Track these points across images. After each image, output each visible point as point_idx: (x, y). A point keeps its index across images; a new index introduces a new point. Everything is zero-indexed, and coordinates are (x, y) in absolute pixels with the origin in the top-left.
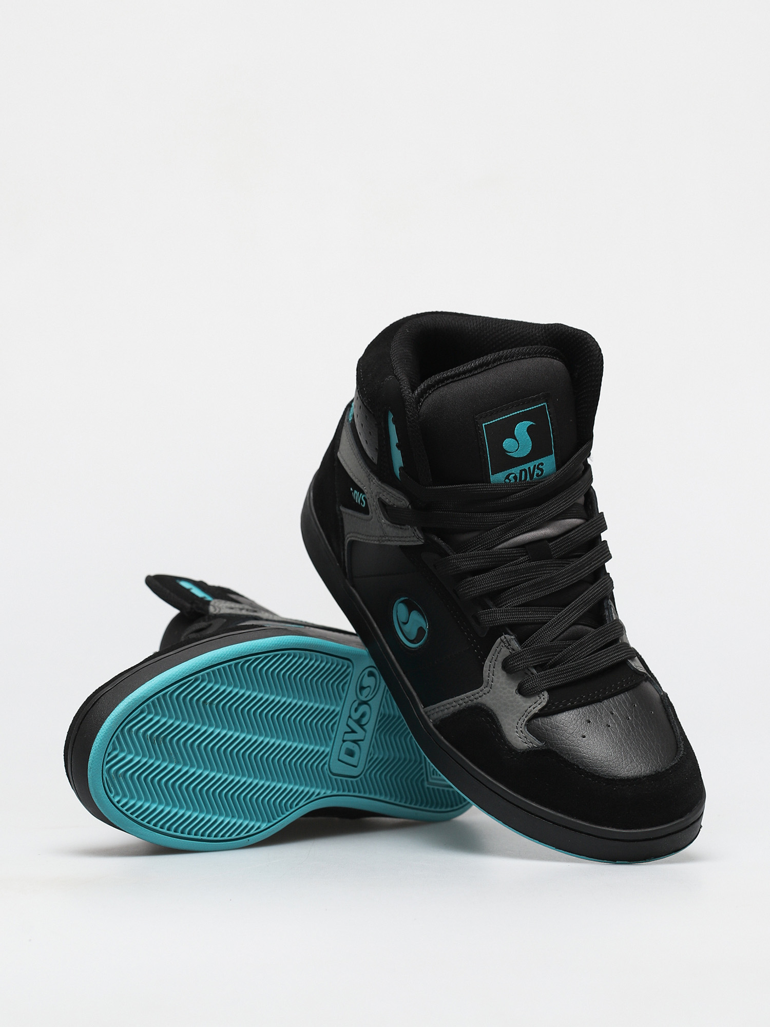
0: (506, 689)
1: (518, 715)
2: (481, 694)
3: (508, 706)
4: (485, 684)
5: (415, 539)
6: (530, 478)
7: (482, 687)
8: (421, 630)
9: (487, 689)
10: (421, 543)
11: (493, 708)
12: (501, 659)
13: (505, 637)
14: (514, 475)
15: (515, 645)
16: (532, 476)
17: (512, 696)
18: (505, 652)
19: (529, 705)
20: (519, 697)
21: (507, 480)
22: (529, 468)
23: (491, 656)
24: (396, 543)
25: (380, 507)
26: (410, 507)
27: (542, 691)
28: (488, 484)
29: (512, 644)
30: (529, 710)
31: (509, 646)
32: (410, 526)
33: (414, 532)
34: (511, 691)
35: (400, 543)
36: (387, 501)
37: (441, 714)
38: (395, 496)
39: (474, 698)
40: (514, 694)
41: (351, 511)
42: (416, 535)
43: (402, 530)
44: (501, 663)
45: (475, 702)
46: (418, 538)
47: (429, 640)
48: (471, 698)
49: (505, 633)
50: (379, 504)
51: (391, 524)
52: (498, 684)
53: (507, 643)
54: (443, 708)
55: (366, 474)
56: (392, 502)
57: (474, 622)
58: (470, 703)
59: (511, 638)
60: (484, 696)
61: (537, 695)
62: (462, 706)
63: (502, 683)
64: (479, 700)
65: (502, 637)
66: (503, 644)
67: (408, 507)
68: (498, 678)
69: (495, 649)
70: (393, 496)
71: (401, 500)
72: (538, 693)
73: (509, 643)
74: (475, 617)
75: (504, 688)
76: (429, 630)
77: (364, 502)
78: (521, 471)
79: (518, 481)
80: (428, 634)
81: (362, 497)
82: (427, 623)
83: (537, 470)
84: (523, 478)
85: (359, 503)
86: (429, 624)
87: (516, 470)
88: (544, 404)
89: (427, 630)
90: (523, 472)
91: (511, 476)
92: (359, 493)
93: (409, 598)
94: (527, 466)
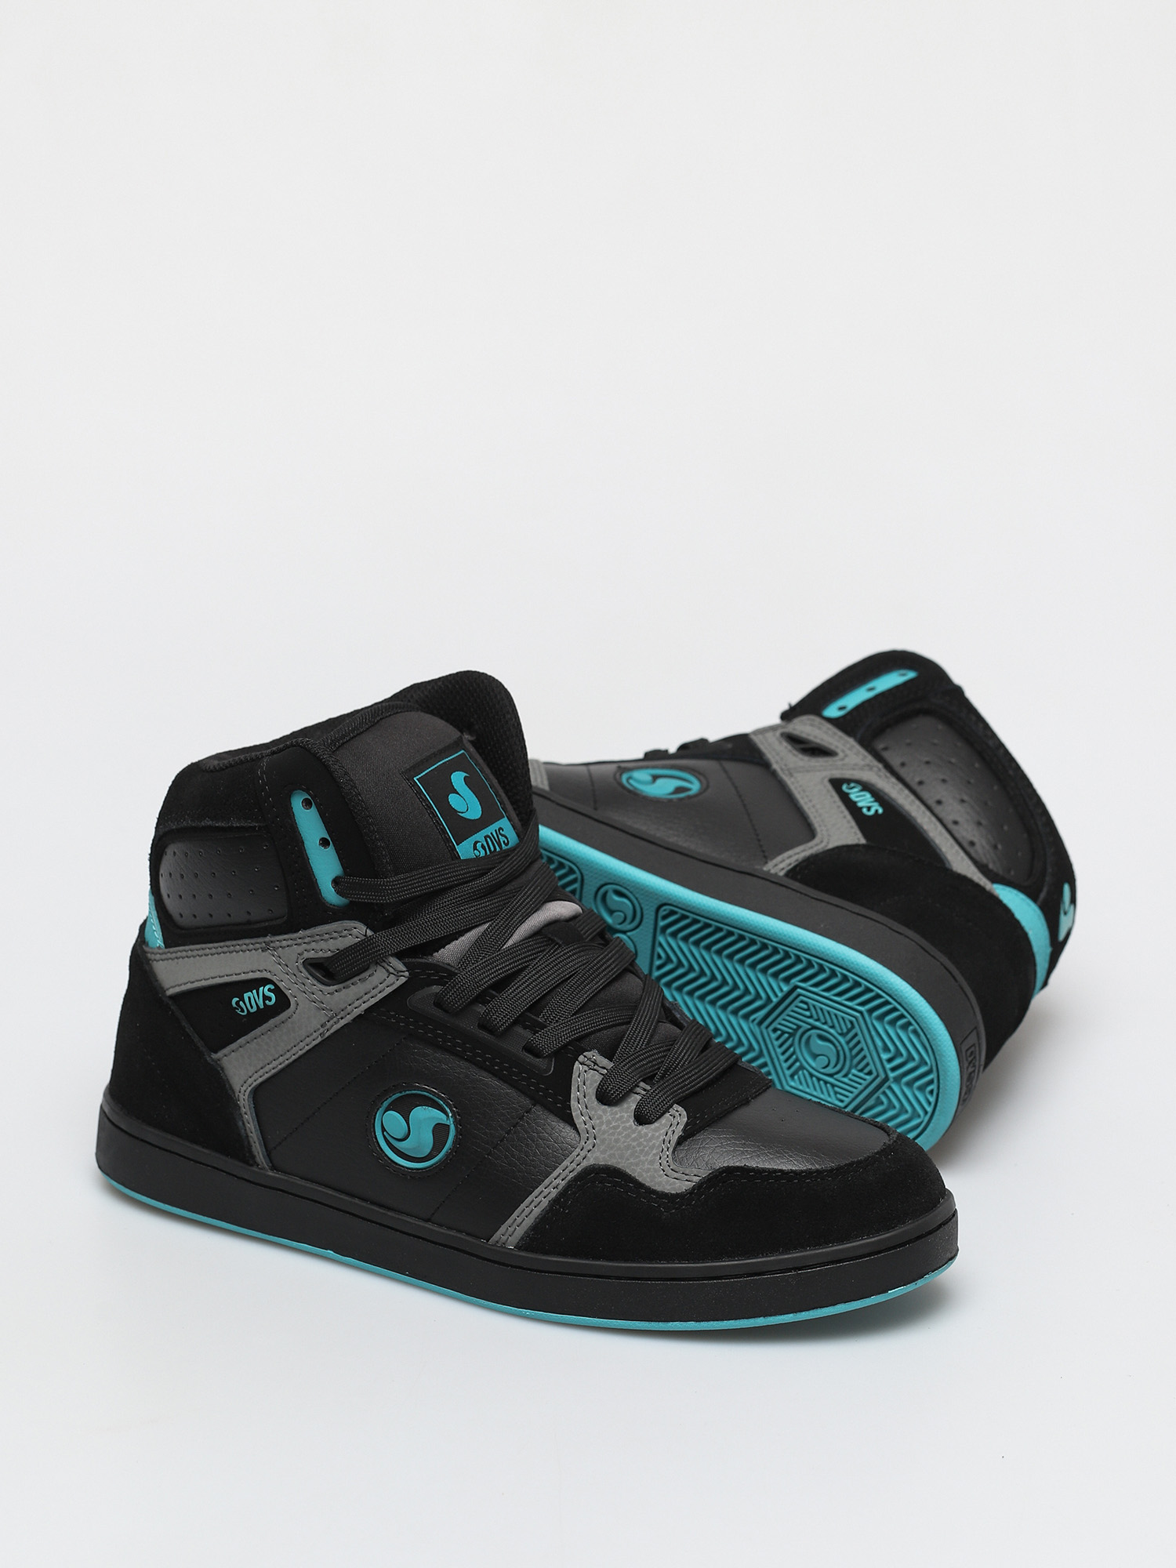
0: (619, 1126)
1: (655, 1151)
2: (583, 1154)
3: (634, 1147)
4: (584, 1136)
5: (390, 979)
6: (499, 847)
7: (581, 1144)
8: (440, 1131)
9: (591, 1140)
10: (403, 980)
11: (612, 1162)
12: (591, 1091)
13: (585, 1056)
14: (481, 843)
15: (605, 1062)
16: (500, 845)
17: (634, 1132)
18: (594, 1078)
19: (663, 1131)
20: (644, 1129)
21: (476, 852)
22: (492, 834)
23: (574, 1094)
24: (357, 1012)
25: (310, 974)
26: (369, 933)
27: (671, 1106)
28: (457, 858)
29: (598, 1062)
30: (667, 1139)
31: (596, 1067)
32: (377, 963)
33: (387, 971)
34: (628, 1125)
35: (365, 1006)
36: (321, 954)
37: (529, 1222)
38: (335, 935)
39: (574, 1165)
40: (634, 1127)
41: (241, 1041)
42: (391, 970)
43: (364, 981)
44: (594, 1097)
45: (579, 1169)
46: (398, 974)
47: (461, 1135)
48: (570, 1168)
49: (582, 1051)
50: (308, 970)
51: (341, 986)
52: (604, 1127)
53: (592, 1064)
54: (527, 1210)
55: (260, 950)
56: (331, 949)
57: (529, 1058)
58: (572, 1175)
59: (594, 1055)
60: (589, 1155)
61: (667, 1115)
62: (560, 1187)
63: (609, 1122)
64: (585, 1164)
65: (581, 1058)
66: (586, 1068)
67: (366, 935)
68: (600, 1117)
69: (576, 1080)
70: (332, 936)
71: (350, 933)
72: (667, 1111)
73: (595, 1063)
74: (529, 1049)
75: (615, 1128)
76: (455, 1119)
77: (272, 995)
78: (486, 837)
79: (488, 853)
80: (456, 1128)
81: (265, 990)
82: (448, 1110)
83: (500, 837)
84: (492, 849)
85: (262, 1007)
86: (451, 1111)
87: (480, 836)
88: (462, 751)
89: (451, 1122)
90: (488, 839)
91: (479, 845)
92: (254, 991)
93: (401, 1092)
94: (487, 831)
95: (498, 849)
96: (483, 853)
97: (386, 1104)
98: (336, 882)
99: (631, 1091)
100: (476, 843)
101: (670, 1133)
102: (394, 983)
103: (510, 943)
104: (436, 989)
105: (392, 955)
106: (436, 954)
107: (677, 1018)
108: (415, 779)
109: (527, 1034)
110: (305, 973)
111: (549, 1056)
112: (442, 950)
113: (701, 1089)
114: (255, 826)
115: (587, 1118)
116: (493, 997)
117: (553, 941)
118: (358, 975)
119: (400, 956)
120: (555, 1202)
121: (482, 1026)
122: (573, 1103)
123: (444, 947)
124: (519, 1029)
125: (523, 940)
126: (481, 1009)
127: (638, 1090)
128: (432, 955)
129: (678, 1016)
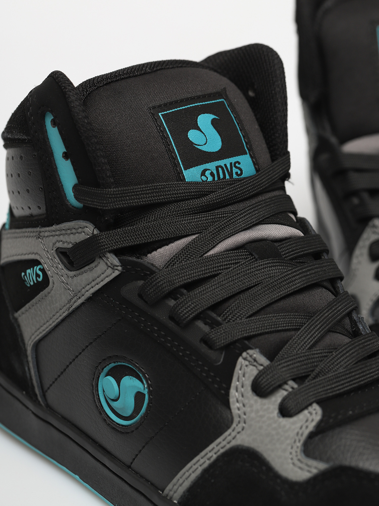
0: (265, 416)
1: (288, 442)
2: (233, 434)
4: (236, 419)
5: (109, 271)
6: (229, 175)
7: (234, 425)
8: (139, 397)
9: (242, 424)
10: (117, 273)
12: (248, 383)
13: (248, 354)
14: (210, 171)
15: (263, 360)
16: (231, 174)
18: (252, 372)
19: (299, 425)
20: (284, 421)
21: (204, 178)
22: (225, 165)
23: (235, 383)
24: (88, 294)
25: (61, 261)
26: (96, 232)
27: (310, 404)
28: (182, 181)
29: (257, 359)
30: (300, 432)
31: (255, 363)
32: (100, 257)
33: (107, 264)
34: (271, 416)
35: (93, 291)
36: (66, 245)
37: (187, 484)
38: (74, 231)
39: (224, 443)
40: (276, 418)
41: (27, 306)
42: (109, 264)
43: (91, 270)
44: (249, 388)
45: (228, 446)
46: (113, 267)
47: (151, 403)
48: (222, 445)
49: (246, 348)
50: (59, 257)
51: (78, 272)
52: (253, 415)
53: (253, 361)
54: (187, 474)
55: (35, 238)
56: (72, 242)
57: (204, 349)
58: (222, 451)
59: (255, 354)
60: (238, 436)
61: (306, 412)
62: (212, 459)
63: (257, 411)
64: (233, 443)
65: (244, 354)
66: (247, 363)
67: (93, 233)
68: (251, 406)
69: (238, 372)
70: (72, 232)
71: (83, 230)
72: (306, 408)
73: (255, 360)
74: (206, 341)
75: (262, 417)
76: (149, 389)
77: (40, 273)
78: (217, 168)
79: (216, 179)
80: (149, 397)
81: (37, 268)
82: (145, 382)
83: (234, 168)
84: (222, 176)
85: (36, 282)
86: (147, 382)
87: (212, 166)
88: (222, 100)
89: (146, 392)
90: (220, 169)
91: (208, 173)
92: (32, 269)
93: (114, 362)
94: (221, 163)
95: (227, 177)
96: (210, 179)
97: (106, 370)
98: (75, 188)
99: (280, 386)
100: (205, 170)
101: (304, 428)
102: (111, 274)
103: (211, 252)
104: (141, 283)
105: (110, 252)
106: (149, 255)
107: (359, 329)
108: (160, 114)
109: (206, 329)
110: (57, 260)
111: (222, 349)
112: (155, 252)
113: (348, 393)
114: (25, 139)
115: (241, 405)
116: (182, 294)
117: (252, 255)
118: (88, 265)
119: (117, 253)
120: (206, 471)
121: (172, 318)
122: (233, 392)
123: (156, 250)
124: (200, 324)
125: (224, 252)
126: (172, 303)
127: (286, 387)
128: (146, 256)
129: (361, 328)
